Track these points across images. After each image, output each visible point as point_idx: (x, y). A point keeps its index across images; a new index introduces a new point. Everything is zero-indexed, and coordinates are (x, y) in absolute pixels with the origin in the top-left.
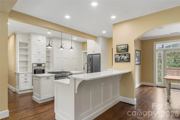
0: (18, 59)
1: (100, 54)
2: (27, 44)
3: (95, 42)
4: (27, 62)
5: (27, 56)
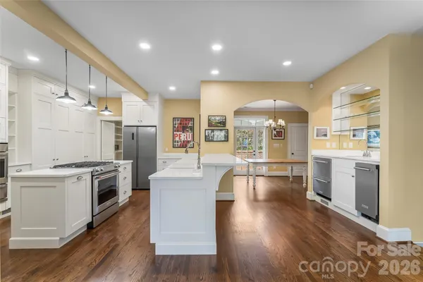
1: (156, 126)
3: (144, 103)
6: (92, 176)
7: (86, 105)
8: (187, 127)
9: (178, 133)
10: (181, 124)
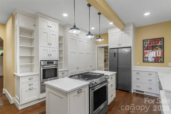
0: (18, 53)
1: (131, 47)
2: (31, 32)
3: (122, 32)
4: (31, 58)
5: (31, 49)
6: (90, 88)
7: (88, 35)
8: (157, 46)
9: (148, 51)
10: (150, 44)
